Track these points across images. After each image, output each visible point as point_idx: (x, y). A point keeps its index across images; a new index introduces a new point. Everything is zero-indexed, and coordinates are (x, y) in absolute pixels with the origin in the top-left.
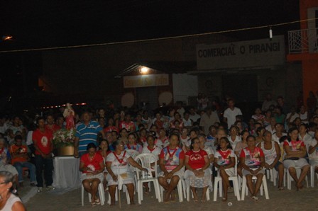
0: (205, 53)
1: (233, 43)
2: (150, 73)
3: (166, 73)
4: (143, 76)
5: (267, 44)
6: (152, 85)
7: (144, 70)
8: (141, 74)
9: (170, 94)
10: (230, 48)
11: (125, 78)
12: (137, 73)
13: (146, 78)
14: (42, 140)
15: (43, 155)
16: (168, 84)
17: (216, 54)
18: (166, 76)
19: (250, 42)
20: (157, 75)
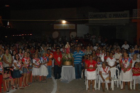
0: (93, 16)
1: (106, 13)
2: (67, 23)
3: (74, 24)
4: (63, 25)
5: (122, 14)
6: (68, 29)
7: (64, 22)
8: (62, 24)
9: (75, 33)
10: (104, 15)
11: (54, 25)
12: (61, 23)
13: (65, 26)
14: (58, 59)
15: (58, 65)
16: (75, 29)
17: (98, 17)
18: (74, 25)
19: (114, 13)
20: (69, 24)
